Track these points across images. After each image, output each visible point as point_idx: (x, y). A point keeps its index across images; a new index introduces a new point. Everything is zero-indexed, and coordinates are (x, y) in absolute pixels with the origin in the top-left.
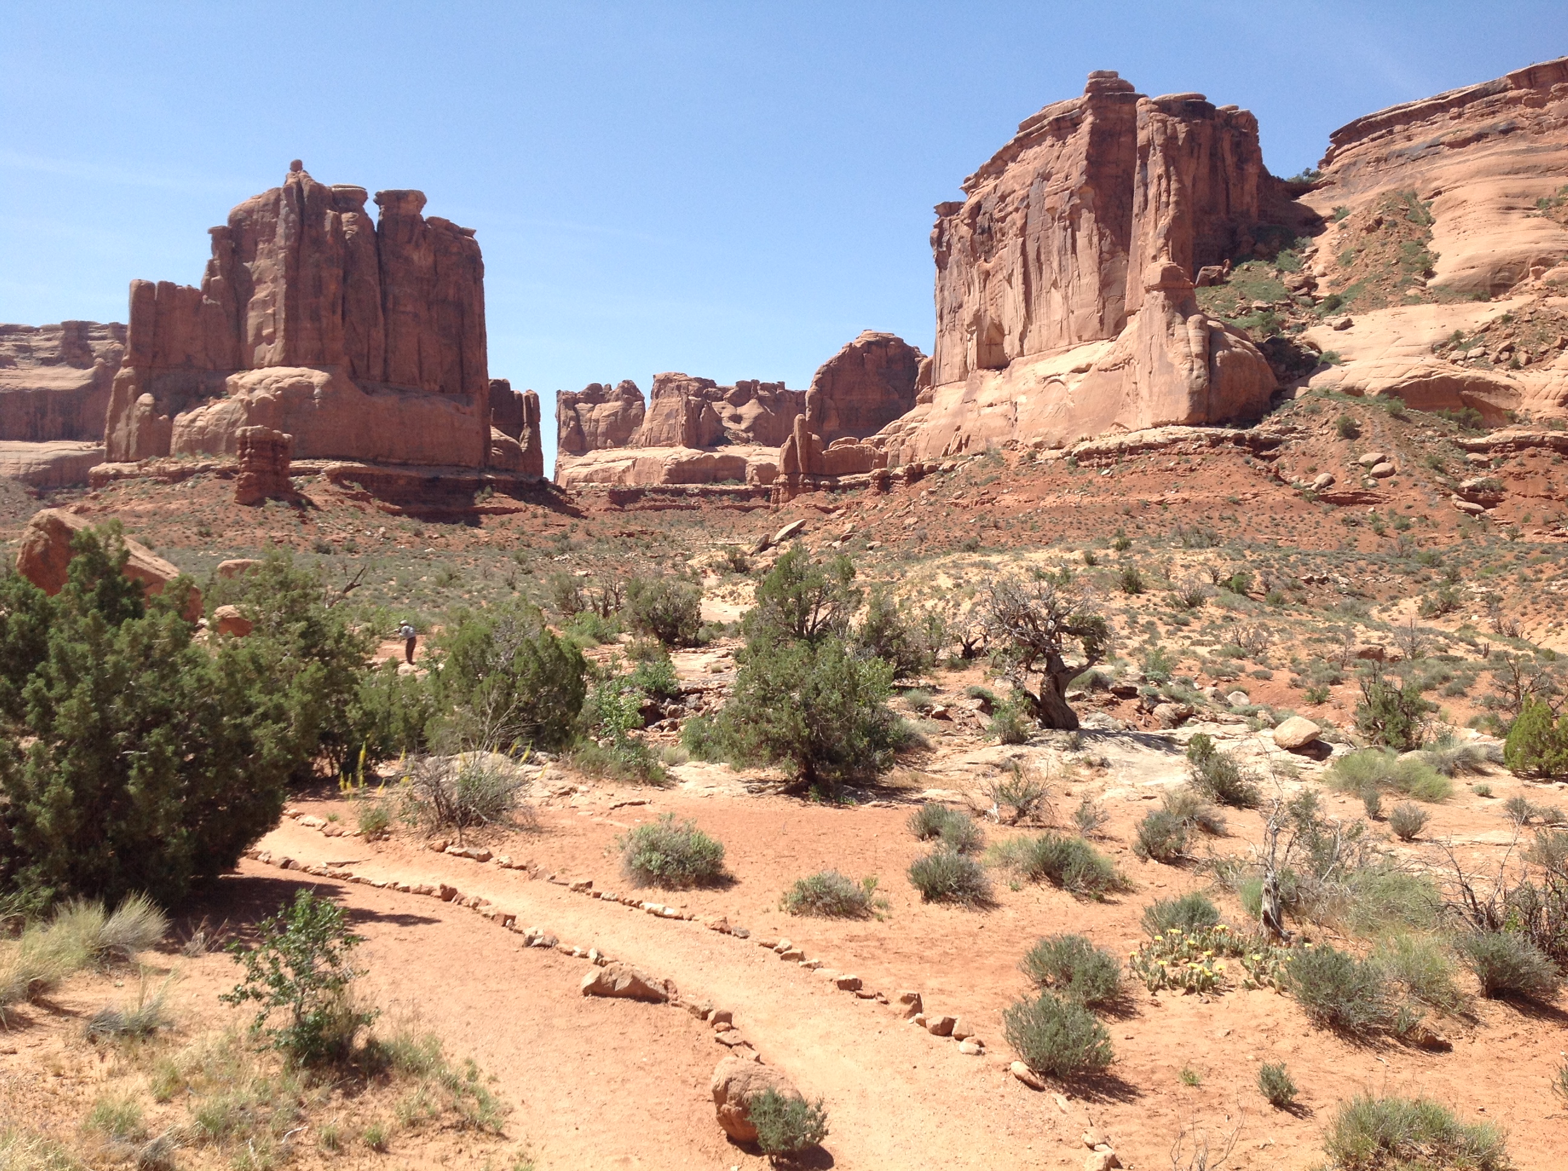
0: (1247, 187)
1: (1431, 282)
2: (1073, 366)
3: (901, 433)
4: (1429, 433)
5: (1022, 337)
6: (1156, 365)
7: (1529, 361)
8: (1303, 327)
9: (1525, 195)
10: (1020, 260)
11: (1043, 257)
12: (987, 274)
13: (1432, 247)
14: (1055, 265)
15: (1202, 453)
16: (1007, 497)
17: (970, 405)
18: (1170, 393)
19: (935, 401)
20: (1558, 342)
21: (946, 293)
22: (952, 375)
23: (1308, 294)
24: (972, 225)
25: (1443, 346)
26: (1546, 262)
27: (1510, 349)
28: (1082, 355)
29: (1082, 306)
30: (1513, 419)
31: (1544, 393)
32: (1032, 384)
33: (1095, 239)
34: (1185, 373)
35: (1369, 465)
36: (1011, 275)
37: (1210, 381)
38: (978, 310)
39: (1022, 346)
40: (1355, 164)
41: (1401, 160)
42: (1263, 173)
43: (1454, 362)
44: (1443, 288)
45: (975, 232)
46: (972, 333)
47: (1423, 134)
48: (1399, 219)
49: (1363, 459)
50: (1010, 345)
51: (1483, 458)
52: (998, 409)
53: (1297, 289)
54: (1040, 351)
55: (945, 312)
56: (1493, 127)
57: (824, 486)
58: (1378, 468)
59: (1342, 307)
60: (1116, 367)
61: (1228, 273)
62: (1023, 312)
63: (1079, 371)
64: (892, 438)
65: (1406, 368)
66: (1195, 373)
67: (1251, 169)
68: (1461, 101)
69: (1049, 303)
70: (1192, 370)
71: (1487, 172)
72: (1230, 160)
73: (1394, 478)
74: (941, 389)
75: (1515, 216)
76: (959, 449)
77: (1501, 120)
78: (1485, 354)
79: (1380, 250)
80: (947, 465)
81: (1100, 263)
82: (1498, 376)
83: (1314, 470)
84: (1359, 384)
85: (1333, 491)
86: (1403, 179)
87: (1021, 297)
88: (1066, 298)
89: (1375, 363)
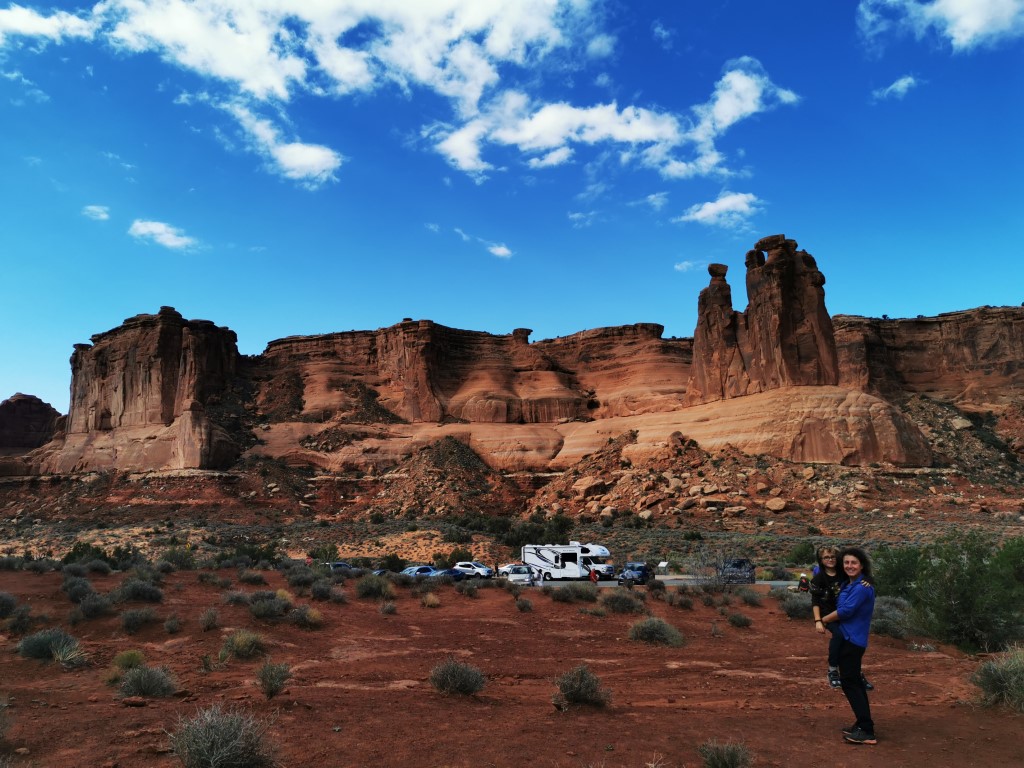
1: (301, 413)
2: (147, 436)
4: (295, 476)
5: (121, 418)
7: (333, 449)
9: (337, 381)
10: (121, 382)
11: (134, 383)
12: (103, 385)
13: (303, 398)
14: (140, 387)
17: (89, 447)
18: (192, 455)
19: (67, 440)
20: (343, 442)
21: (78, 387)
22: (78, 430)
23: (254, 413)
25: (303, 440)
27: (326, 444)
28: (151, 431)
29: (153, 407)
31: (336, 462)
32: (125, 442)
33: (160, 379)
36: (116, 388)
39: (120, 421)
43: (306, 447)
44: (307, 416)
46: (92, 411)
50: (114, 420)
51: (313, 486)
52: (106, 451)
53: (250, 410)
54: (131, 426)
59: (266, 420)
60: (168, 439)
61: (221, 400)
62: (122, 406)
63: (150, 438)
64: (35, 458)
65: (288, 449)
69: (135, 404)
70: (202, 446)
74: (72, 435)
78: (317, 445)
81: (163, 390)
82: (321, 454)
84: (272, 455)
87: (121, 399)
88: (145, 402)
89: (277, 446)
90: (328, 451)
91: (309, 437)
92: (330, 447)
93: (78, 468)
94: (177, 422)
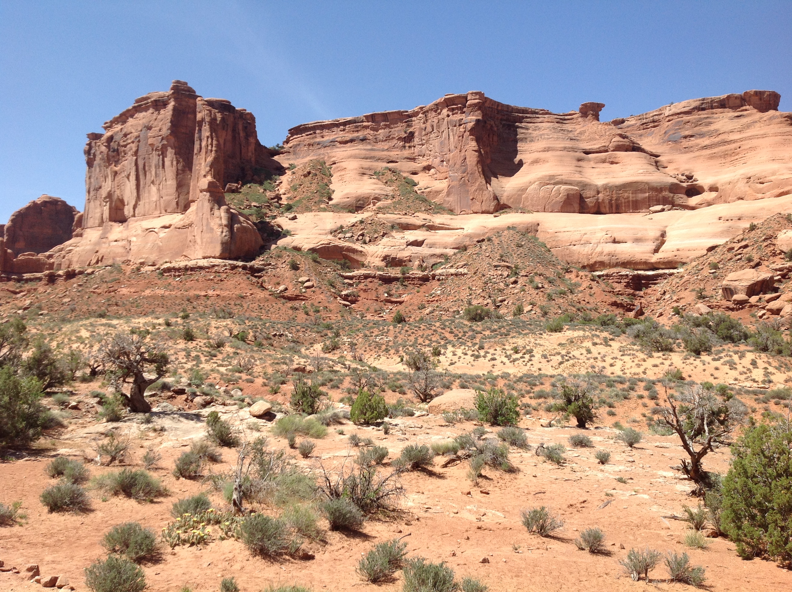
0: (250, 148)
1: (331, 203)
2: (162, 225)
3: (63, 252)
4: (329, 269)
5: (135, 207)
6: (205, 228)
7: (370, 241)
8: (274, 217)
9: (370, 169)
10: (134, 168)
11: (147, 168)
12: (116, 173)
13: (331, 187)
14: (153, 173)
15: (226, 273)
16: (123, 289)
17: (104, 240)
18: (211, 242)
19: (84, 236)
20: (382, 234)
21: (92, 180)
22: (94, 223)
23: (278, 202)
24: (108, 147)
25: (335, 231)
26: (378, 199)
27: (362, 235)
28: (167, 219)
29: (167, 195)
30: (363, 265)
31: (376, 255)
32: (139, 232)
33: (175, 163)
34: (219, 233)
35: (303, 283)
36: (129, 175)
37: (231, 238)
38: (110, 191)
39: (134, 212)
40: (299, 145)
41: (319, 146)
42: (258, 143)
43: (340, 239)
44: (336, 205)
45: (109, 150)
46: (106, 202)
47: (329, 136)
48: (318, 173)
49: (300, 280)
50: (128, 211)
51: (351, 282)
52: (120, 243)
53: (272, 199)
54: (144, 216)
55: (91, 190)
56: (358, 137)
57: (14, 279)
58: (307, 284)
59: (292, 210)
60: (184, 227)
61: (240, 188)
62: (135, 194)
63: (165, 227)
64: (57, 255)
65: (319, 240)
66: (224, 234)
67: (252, 140)
68: (345, 124)
69: (149, 192)
70: (222, 232)
71: (355, 157)
72: (242, 134)
73: (313, 289)
74: (88, 230)
75: (366, 177)
76: (97, 262)
77: (361, 134)
78: (352, 236)
79: (309, 185)
80: (90, 271)
81: (177, 175)
82: (358, 246)
83: (279, 284)
84: (299, 246)
85: (287, 294)
86: (320, 155)
87: (134, 187)
88: (159, 190)
89: (306, 236)
90: (365, 243)
91: (342, 227)
92: (367, 239)
93: (94, 261)
94: (193, 207)
